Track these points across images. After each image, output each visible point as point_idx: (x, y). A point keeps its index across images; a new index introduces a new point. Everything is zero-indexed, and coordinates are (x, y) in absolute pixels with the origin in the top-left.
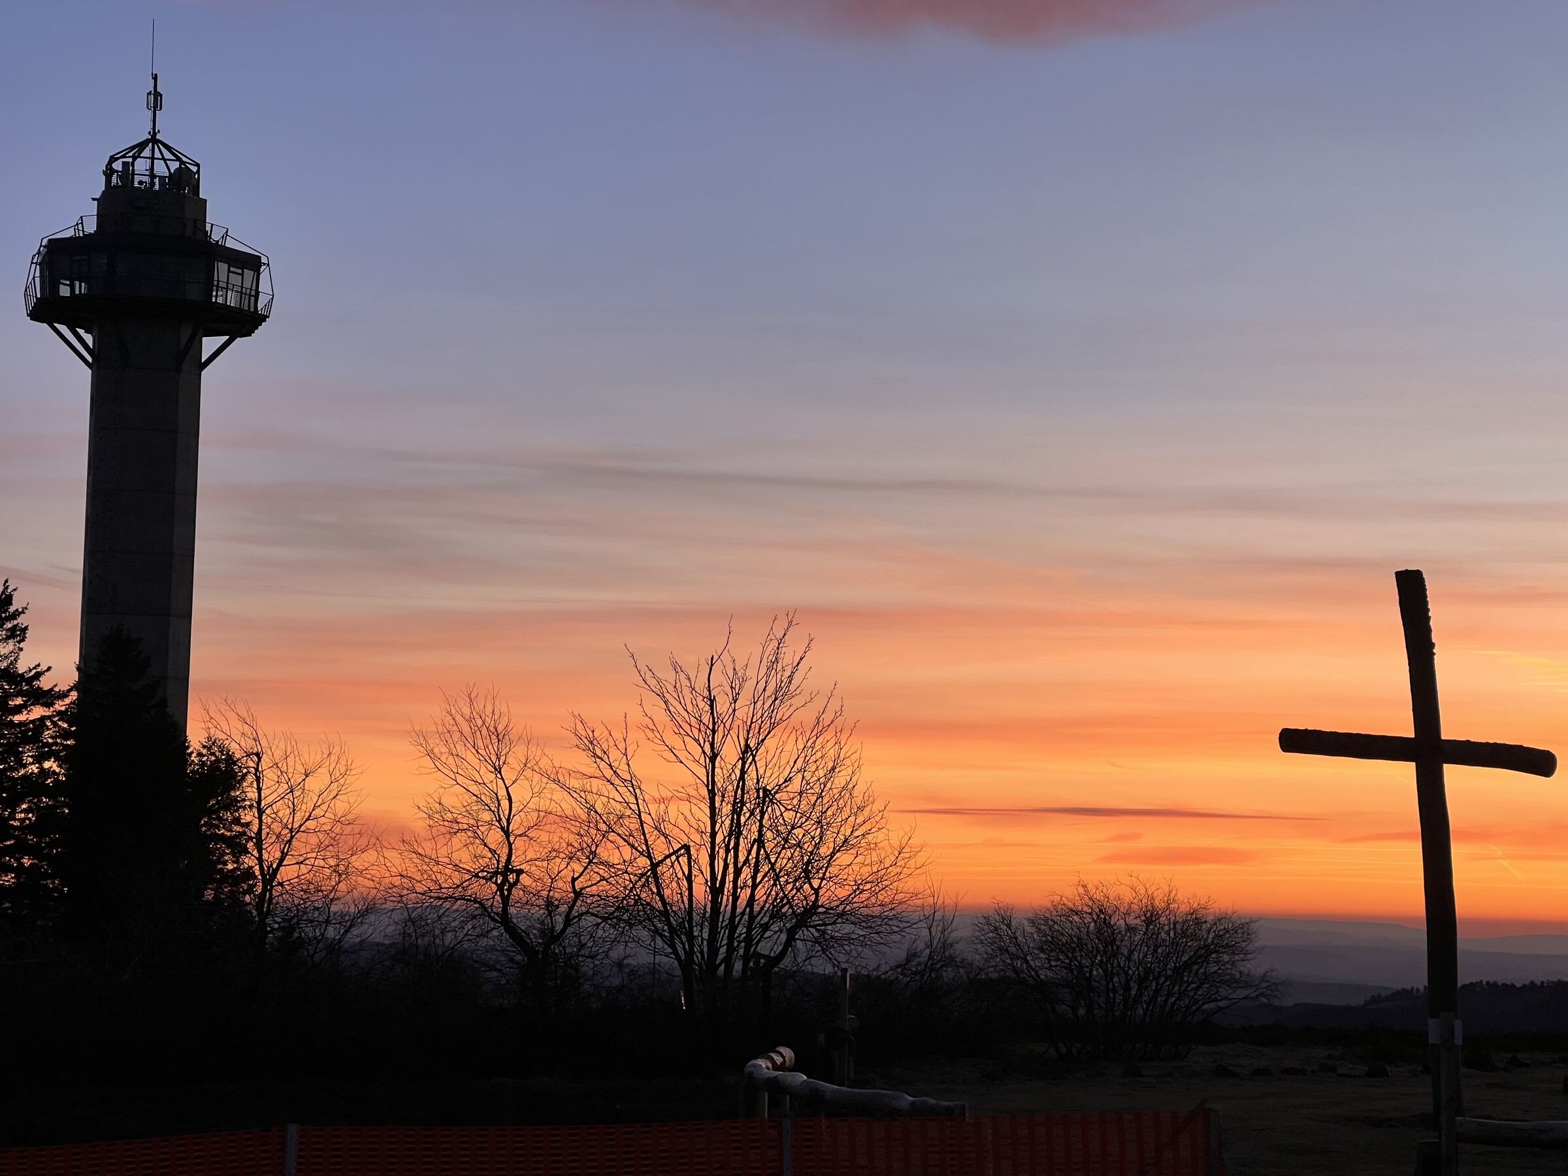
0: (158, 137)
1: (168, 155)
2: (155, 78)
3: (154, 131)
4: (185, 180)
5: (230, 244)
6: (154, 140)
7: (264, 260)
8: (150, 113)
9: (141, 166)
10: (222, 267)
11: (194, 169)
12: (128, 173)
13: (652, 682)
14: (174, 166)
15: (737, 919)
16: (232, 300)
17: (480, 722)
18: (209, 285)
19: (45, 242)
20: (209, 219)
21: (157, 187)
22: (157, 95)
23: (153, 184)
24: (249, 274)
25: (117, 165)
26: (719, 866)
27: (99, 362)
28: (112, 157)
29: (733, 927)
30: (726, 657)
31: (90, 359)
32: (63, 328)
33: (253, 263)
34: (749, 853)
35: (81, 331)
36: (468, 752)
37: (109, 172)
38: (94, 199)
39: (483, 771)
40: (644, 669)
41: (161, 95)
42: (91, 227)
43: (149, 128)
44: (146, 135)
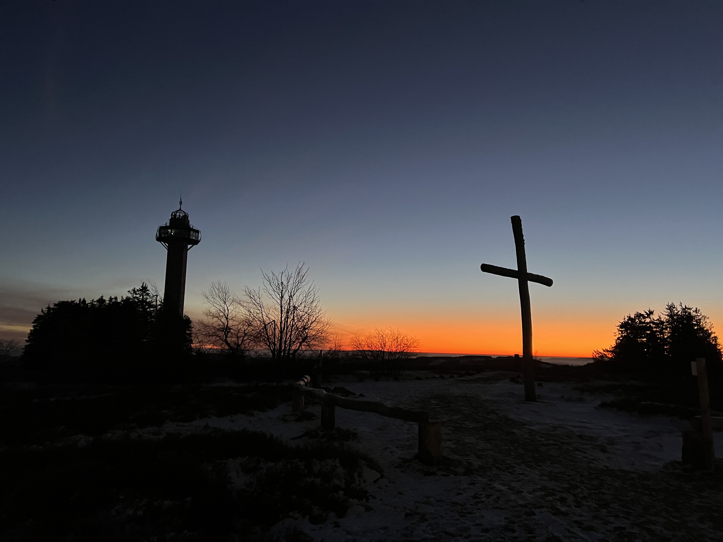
1: (182, 212)
2: (181, 199)
3: (180, 208)
4: (186, 217)
5: (194, 228)
6: (180, 210)
7: (200, 231)
8: (180, 206)
9: (178, 214)
10: (192, 232)
11: (187, 215)
12: (175, 215)
13: (267, 278)
14: (184, 214)
15: (287, 340)
16: (194, 238)
17: (221, 290)
18: (189, 234)
19: (160, 226)
20: (190, 224)
21: (181, 218)
22: (181, 202)
23: (180, 217)
24: (197, 234)
25: (173, 214)
26: (283, 326)
27: (169, 249)
28: (172, 212)
29: (286, 341)
30: (286, 272)
31: (167, 248)
32: (162, 243)
33: (198, 232)
34: (290, 322)
35: (166, 244)
36: (217, 298)
37: (172, 215)
38: (169, 220)
39: (221, 303)
40: (265, 274)
42: (168, 225)
43: (180, 207)
44: (179, 209)
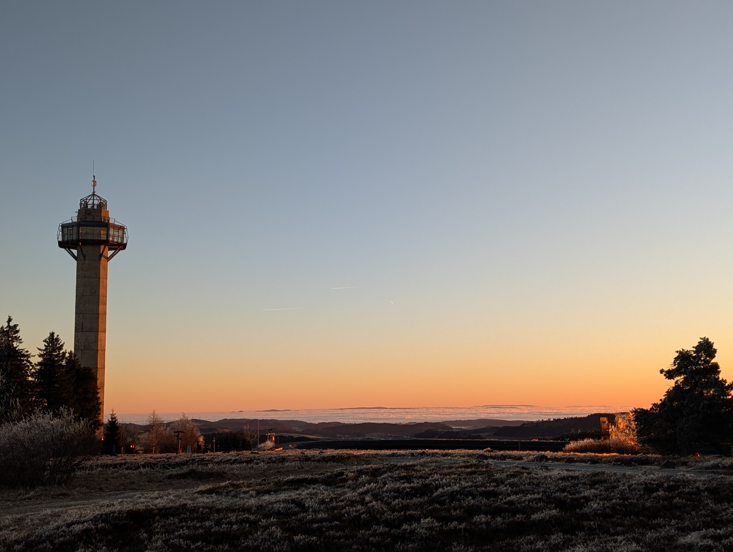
0: (95, 193)
1: (97, 198)
2: (94, 177)
3: (94, 192)
4: (102, 205)
5: (116, 223)
6: (94, 195)
7: (125, 227)
8: (93, 187)
9: (90, 202)
10: (113, 230)
11: (105, 202)
12: (87, 204)
14: (100, 200)
16: (116, 240)
18: (108, 234)
19: (61, 225)
20: (109, 216)
21: (95, 207)
22: (94, 182)
23: (93, 207)
24: (121, 232)
25: (83, 202)
31: (76, 257)
32: (67, 249)
33: (122, 229)
35: (73, 250)
37: (81, 204)
38: (76, 212)
41: (96, 182)
42: (75, 220)
44: (91, 193)
